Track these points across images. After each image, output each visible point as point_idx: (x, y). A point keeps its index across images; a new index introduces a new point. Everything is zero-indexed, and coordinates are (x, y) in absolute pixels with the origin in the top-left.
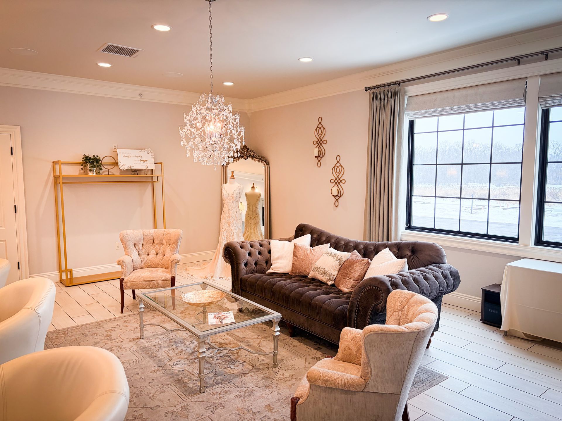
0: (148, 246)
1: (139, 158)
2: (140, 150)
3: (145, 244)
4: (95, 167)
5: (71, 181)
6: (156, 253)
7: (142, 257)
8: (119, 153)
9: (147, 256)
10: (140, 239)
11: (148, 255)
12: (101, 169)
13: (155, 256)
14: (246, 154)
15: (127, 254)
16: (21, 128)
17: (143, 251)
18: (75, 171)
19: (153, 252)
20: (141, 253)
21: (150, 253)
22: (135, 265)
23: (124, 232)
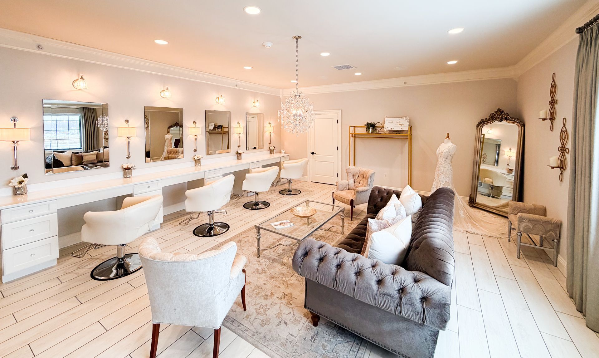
0: (360, 178)
1: (398, 123)
2: (400, 118)
3: (359, 176)
4: (371, 128)
5: (362, 136)
7: (356, 183)
8: (386, 120)
10: (357, 173)
11: (359, 183)
14: (498, 117)
16: (342, 110)
17: (357, 180)
18: (363, 131)
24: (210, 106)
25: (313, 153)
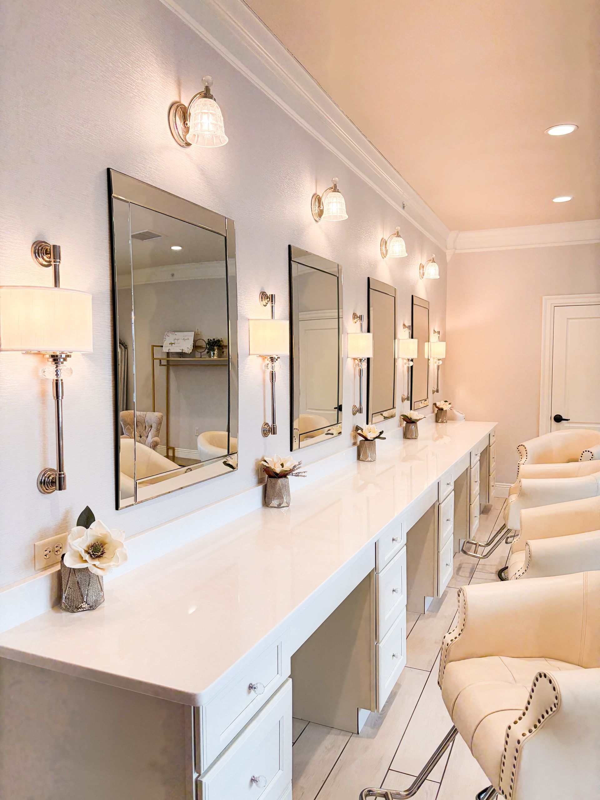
24: (374, 266)
25: (558, 419)
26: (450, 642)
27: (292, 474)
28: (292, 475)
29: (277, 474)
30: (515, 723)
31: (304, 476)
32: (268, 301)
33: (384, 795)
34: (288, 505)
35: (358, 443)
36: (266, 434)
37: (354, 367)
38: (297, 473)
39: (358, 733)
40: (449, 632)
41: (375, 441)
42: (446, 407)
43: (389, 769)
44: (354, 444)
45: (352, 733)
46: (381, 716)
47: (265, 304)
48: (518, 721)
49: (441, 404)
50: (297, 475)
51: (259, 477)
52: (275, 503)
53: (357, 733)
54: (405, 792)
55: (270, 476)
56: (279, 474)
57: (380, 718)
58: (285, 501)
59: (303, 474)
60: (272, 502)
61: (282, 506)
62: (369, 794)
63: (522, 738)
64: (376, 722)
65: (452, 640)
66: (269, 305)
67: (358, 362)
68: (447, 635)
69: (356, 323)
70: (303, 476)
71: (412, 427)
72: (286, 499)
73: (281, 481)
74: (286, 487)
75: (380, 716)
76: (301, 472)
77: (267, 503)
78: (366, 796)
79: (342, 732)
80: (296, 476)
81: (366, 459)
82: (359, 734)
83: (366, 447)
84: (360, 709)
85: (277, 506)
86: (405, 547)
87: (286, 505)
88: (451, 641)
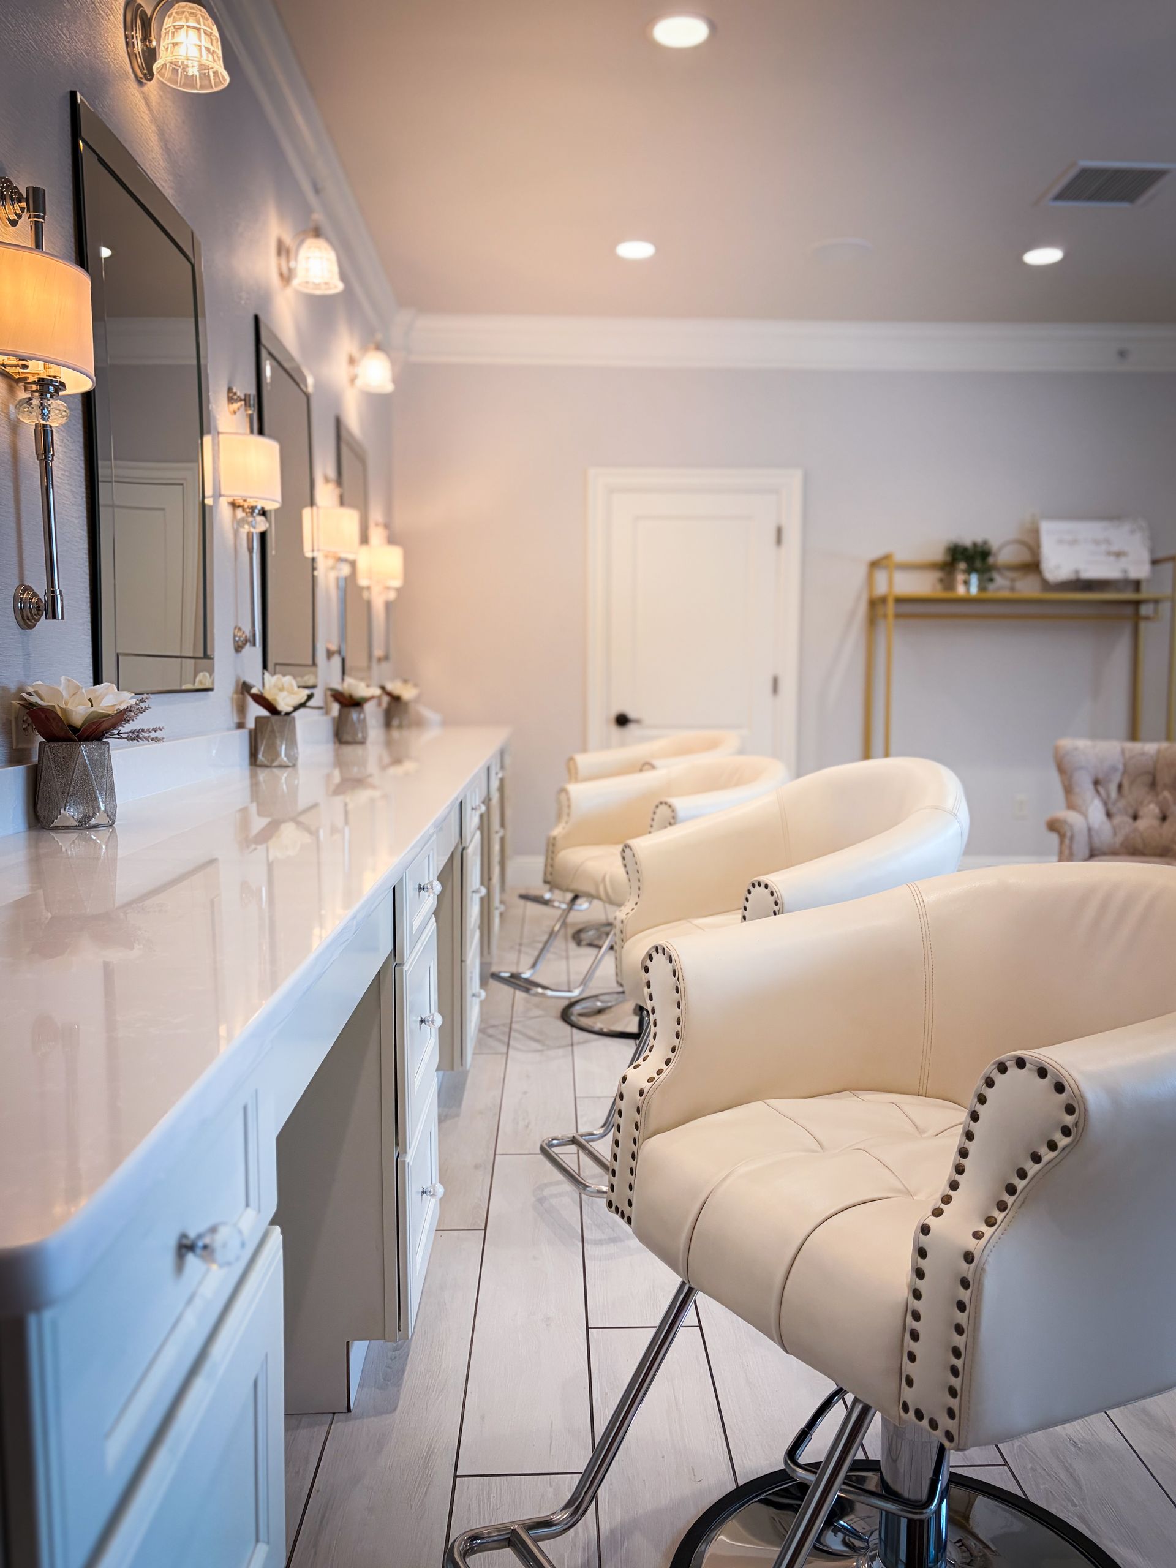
0: (1137, 793)
3: (1126, 783)
4: (975, 570)
6: (1160, 816)
7: (1117, 820)
8: (1044, 532)
9: (1129, 820)
10: (1114, 769)
11: (1135, 817)
12: (991, 580)
13: (1156, 823)
15: (1071, 806)
17: (1121, 804)
19: (1151, 809)
20: (1113, 810)
21: (1141, 813)
22: (1097, 842)
23: (1066, 743)
24: (265, 298)
25: (622, 720)
26: (646, 1086)
27: (118, 734)
28: (117, 736)
29: (74, 729)
30: (938, 1213)
31: (156, 738)
32: (22, 209)
33: (509, 1538)
34: (110, 822)
35: (251, 724)
36: (28, 619)
37: (233, 528)
38: (133, 732)
39: (349, 1410)
40: (634, 1064)
41: (294, 718)
42: (407, 693)
43: (456, 1476)
44: (241, 725)
45: (332, 1415)
46: (397, 1353)
47: (13, 217)
48: (943, 1206)
49: (395, 687)
50: (136, 736)
51: (11, 742)
52: (70, 814)
53: (346, 1411)
54: (564, 1512)
55: (51, 738)
56: (80, 729)
57: (395, 1358)
58: (102, 808)
59: (153, 735)
60: (62, 811)
61: (93, 822)
62: (472, 1548)
63: (972, 1244)
64: (389, 1370)
65: (650, 1080)
66: (25, 222)
67: (244, 515)
68: (631, 1072)
69: (235, 413)
70: (152, 739)
71: (354, 715)
72: (104, 802)
73: (85, 750)
74: (104, 766)
75: (394, 1353)
76: (146, 728)
77: (42, 818)
78: (465, 1554)
79: (305, 1419)
80: (132, 739)
81: (273, 761)
82: (353, 1412)
83: (273, 731)
84: (352, 1343)
85: (76, 824)
86: (433, 919)
87: (106, 820)
88: (648, 1082)
